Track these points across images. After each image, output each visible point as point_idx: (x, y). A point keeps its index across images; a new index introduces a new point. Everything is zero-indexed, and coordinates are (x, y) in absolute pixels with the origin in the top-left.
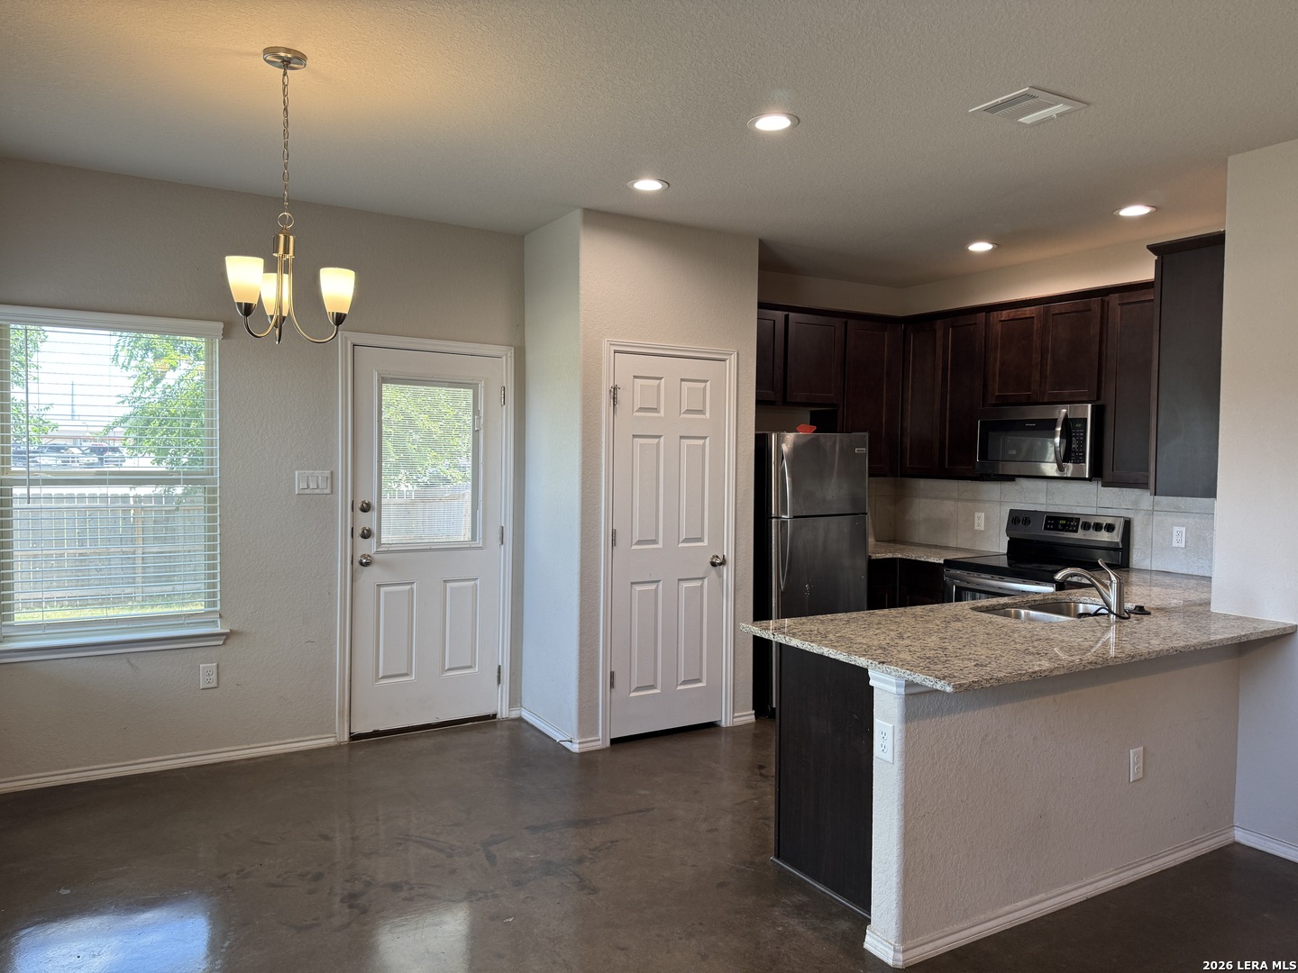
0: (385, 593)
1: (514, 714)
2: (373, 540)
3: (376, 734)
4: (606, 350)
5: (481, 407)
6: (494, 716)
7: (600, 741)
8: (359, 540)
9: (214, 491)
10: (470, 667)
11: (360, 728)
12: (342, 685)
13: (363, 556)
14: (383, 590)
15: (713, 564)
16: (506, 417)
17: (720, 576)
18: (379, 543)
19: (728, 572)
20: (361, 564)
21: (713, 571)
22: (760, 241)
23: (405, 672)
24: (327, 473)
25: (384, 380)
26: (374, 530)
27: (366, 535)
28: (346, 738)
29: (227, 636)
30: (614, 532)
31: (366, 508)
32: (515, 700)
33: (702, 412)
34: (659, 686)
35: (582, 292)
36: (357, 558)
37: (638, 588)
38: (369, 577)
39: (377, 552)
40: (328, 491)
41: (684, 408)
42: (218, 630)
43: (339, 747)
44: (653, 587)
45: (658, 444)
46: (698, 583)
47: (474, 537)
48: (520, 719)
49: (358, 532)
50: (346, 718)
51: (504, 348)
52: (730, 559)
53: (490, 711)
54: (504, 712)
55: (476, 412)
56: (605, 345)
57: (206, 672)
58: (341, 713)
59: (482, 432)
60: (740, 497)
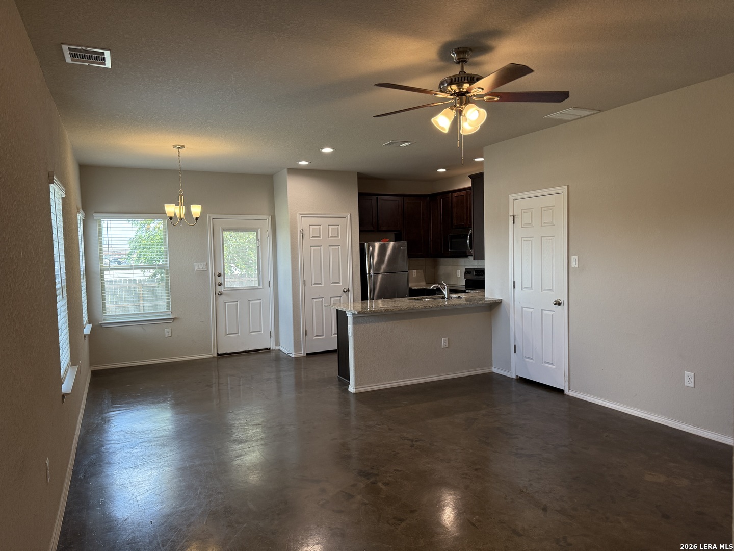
0: (228, 305)
1: (277, 348)
2: (222, 286)
3: (226, 354)
4: (298, 217)
5: (260, 238)
6: (270, 349)
7: (302, 353)
8: (217, 286)
9: (167, 271)
10: (260, 331)
11: (220, 352)
12: (214, 335)
13: (219, 292)
14: (227, 304)
15: (344, 292)
16: (269, 241)
17: (347, 296)
18: (225, 287)
19: (350, 294)
20: (219, 295)
21: (344, 294)
22: (358, 173)
23: (236, 332)
24: (205, 263)
25: (224, 230)
26: (223, 283)
27: (220, 284)
28: (216, 355)
29: (174, 319)
30: (305, 281)
31: (220, 275)
32: (277, 343)
33: (337, 236)
34: (325, 334)
35: (288, 197)
36: (217, 293)
37: (315, 300)
38: (221, 299)
39: (224, 291)
40: (206, 270)
41: (330, 235)
42: (171, 317)
43: (213, 357)
44: (321, 300)
45: (320, 249)
46: (339, 298)
47: (259, 285)
48: (279, 350)
49: (217, 283)
50: (216, 348)
51: (267, 216)
52: (351, 290)
53: (268, 347)
54: (273, 347)
55: (258, 239)
56: (298, 215)
57: (167, 331)
58: (214, 346)
59: (260, 247)
60: (354, 267)
